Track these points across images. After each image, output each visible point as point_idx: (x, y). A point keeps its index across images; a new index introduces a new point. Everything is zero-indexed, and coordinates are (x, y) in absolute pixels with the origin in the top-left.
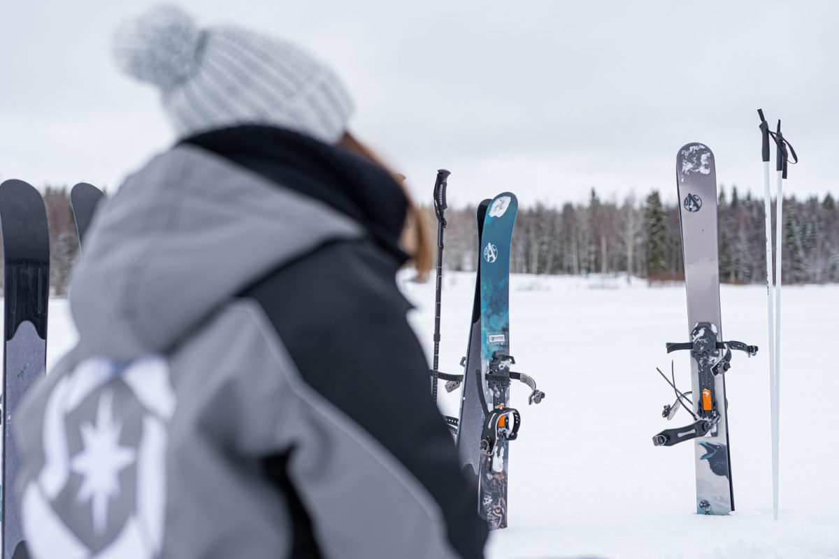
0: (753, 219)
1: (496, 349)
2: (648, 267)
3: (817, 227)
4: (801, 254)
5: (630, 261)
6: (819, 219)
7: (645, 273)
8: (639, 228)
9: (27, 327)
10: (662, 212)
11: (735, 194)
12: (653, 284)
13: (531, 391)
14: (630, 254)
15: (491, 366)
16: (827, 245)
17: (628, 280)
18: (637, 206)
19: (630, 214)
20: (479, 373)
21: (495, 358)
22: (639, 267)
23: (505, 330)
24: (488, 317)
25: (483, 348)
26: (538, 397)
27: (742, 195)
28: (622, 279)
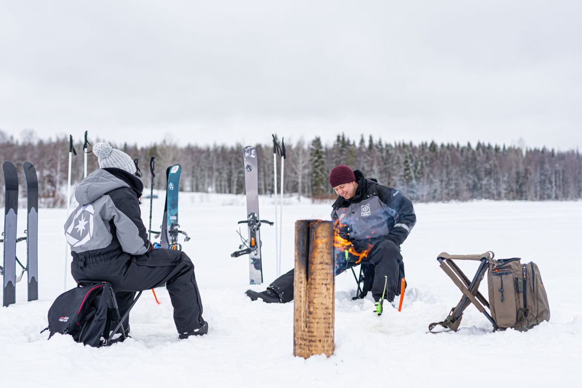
0: (382, 157)
1: (172, 222)
2: (312, 190)
3: (424, 163)
4: (414, 181)
5: (300, 185)
6: (426, 158)
7: (310, 194)
8: (306, 162)
9: (11, 210)
10: (322, 152)
11: (371, 141)
12: (316, 201)
13: (185, 237)
14: (300, 180)
15: (171, 228)
16: (431, 176)
17: (299, 199)
18: (306, 147)
19: (301, 152)
20: (166, 231)
21: (173, 225)
22: (306, 190)
23: (177, 215)
24: (170, 210)
25: (168, 221)
26: (188, 239)
27: (375, 141)
28: (294, 198)
